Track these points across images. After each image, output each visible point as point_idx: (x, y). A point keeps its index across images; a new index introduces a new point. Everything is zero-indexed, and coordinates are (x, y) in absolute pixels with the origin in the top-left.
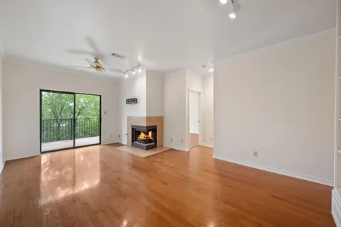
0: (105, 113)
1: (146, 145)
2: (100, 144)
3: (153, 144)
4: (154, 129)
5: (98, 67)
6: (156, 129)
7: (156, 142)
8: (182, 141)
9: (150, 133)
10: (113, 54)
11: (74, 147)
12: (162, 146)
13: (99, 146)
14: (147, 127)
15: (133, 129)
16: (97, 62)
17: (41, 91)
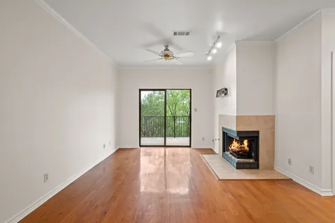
0: (196, 110)
1: (237, 160)
2: (190, 146)
3: (251, 161)
4: (253, 138)
5: (167, 56)
6: (257, 138)
7: (257, 159)
8: (311, 169)
9: (246, 142)
10: (175, 34)
11: (165, 146)
12: (271, 168)
13: (189, 148)
14: (239, 133)
15: (224, 133)
16: (167, 50)
17: (140, 90)
